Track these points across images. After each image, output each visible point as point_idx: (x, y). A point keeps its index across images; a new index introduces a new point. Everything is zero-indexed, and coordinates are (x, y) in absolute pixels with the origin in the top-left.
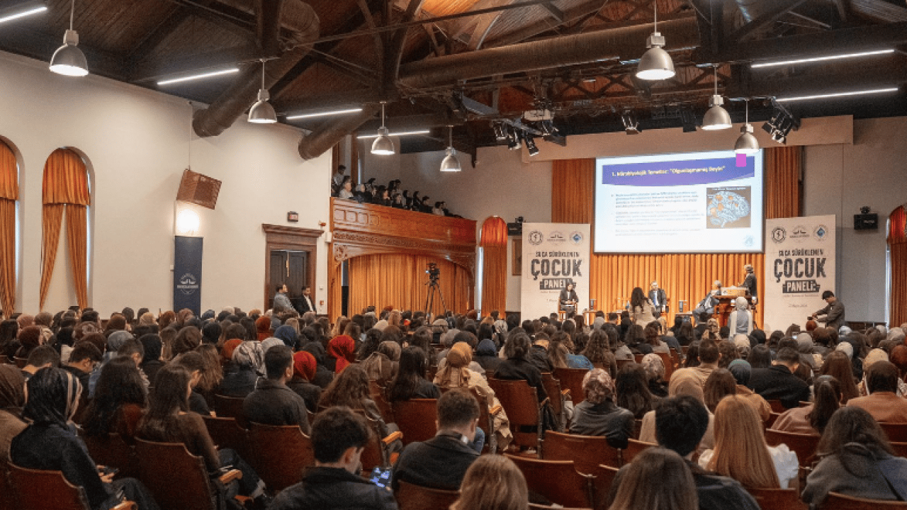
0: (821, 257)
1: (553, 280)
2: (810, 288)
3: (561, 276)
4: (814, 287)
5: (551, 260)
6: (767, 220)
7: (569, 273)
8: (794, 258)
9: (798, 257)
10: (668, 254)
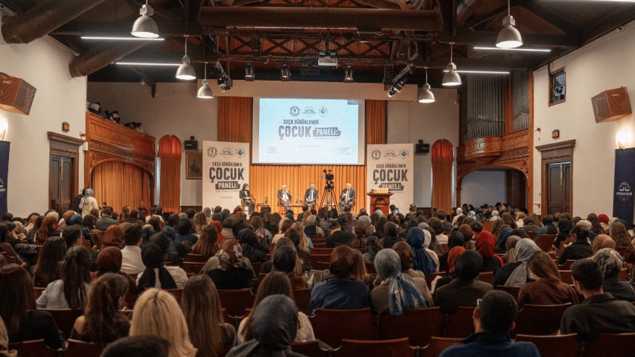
0: (404, 169)
1: (224, 182)
2: (397, 187)
3: (230, 180)
4: (400, 187)
5: (223, 168)
6: (368, 145)
7: (235, 177)
8: (387, 170)
9: (389, 168)
10: (304, 165)
